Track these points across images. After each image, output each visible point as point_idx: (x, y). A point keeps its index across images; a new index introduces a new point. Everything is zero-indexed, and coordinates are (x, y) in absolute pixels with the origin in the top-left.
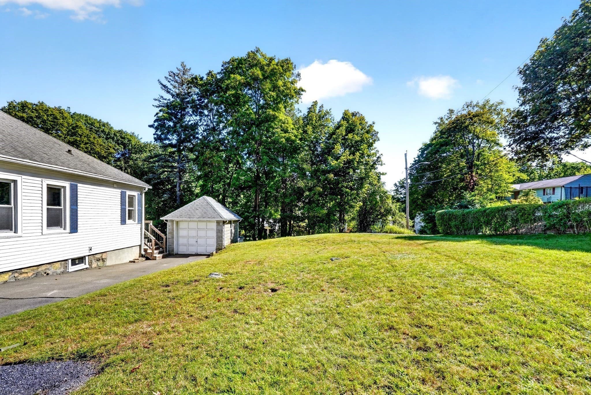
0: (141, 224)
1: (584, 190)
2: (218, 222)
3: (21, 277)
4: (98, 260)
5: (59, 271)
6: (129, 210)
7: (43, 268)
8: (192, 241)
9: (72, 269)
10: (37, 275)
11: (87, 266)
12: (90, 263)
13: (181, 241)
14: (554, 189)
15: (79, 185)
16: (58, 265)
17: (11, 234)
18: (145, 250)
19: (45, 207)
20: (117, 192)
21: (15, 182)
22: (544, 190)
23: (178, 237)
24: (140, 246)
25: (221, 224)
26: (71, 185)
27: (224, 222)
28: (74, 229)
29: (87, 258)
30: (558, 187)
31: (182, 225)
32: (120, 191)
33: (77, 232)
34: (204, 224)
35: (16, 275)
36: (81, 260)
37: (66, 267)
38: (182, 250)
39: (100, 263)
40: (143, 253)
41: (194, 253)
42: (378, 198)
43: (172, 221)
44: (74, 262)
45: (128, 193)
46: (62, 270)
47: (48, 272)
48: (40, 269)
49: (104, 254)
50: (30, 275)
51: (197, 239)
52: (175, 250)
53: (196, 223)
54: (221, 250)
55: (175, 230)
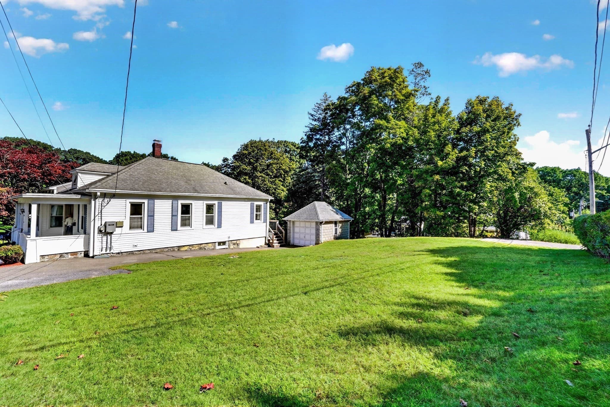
0: (266, 223)
2: (317, 223)
3: (193, 249)
4: (234, 244)
5: (211, 248)
6: (256, 214)
7: (204, 245)
8: (302, 236)
9: (218, 247)
10: (200, 248)
11: (227, 247)
12: (229, 246)
13: (296, 236)
15: (223, 202)
16: (210, 245)
17: (189, 228)
18: (269, 240)
19: (205, 214)
20: (249, 203)
21: (191, 204)
23: (294, 232)
24: (266, 237)
25: (319, 224)
26: (218, 203)
27: (321, 223)
28: (219, 226)
29: (227, 242)
31: (297, 224)
32: (250, 203)
33: (221, 227)
34: (309, 223)
35: (191, 247)
36: (224, 243)
37: (215, 246)
38: (296, 242)
39: (236, 246)
40: (267, 242)
41: (303, 245)
43: (290, 221)
44: (220, 244)
45: (256, 203)
46: (213, 247)
47: (205, 248)
48: (202, 246)
49: (238, 241)
50: (197, 248)
51: (305, 235)
52: (291, 242)
53: (304, 223)
54: (319, 244)
55: (291, 227)
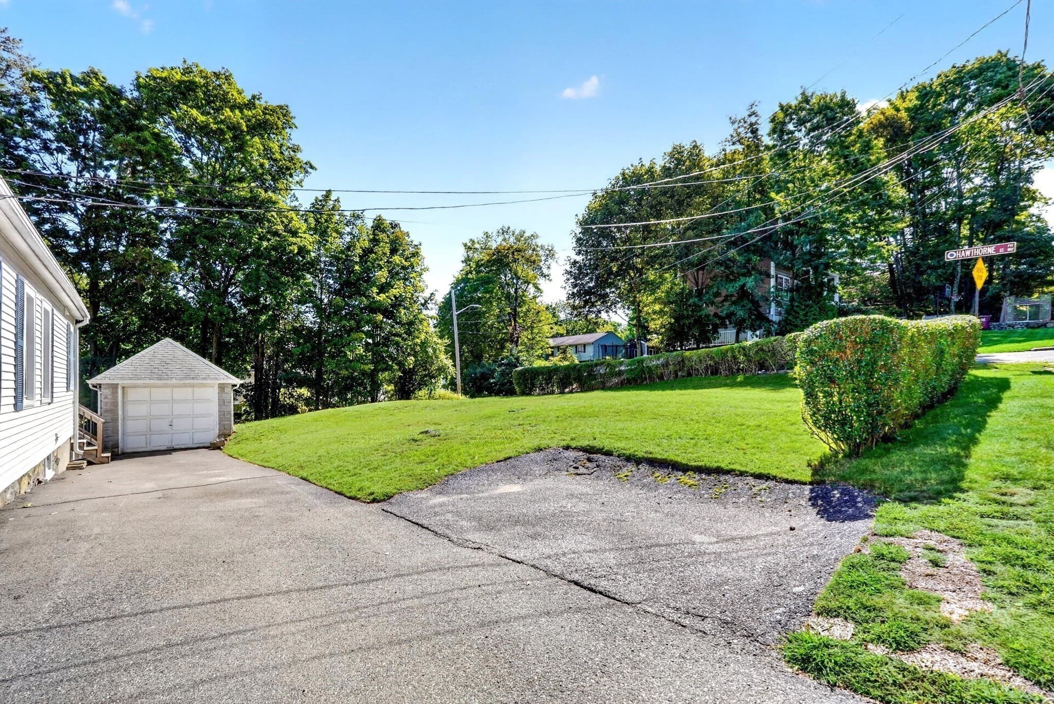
0: (74, 391)
1: (609, 349)
8: (160, 425)
13: (131, 426)
14: (585, 346)
22: (576, 346)
23: (124, 418)
25: (228, 389)
30: (589, 344)
31: (134, 395)
34: (189, 390)
38: (134, 444)
40: (79, 451)
41: (165, 448)
42: (430, 350)
43: (114, 387)
51: (170, 420)
52: (120, 445)
53: (168, 390)
54: (230, 435)
55: (120, 404)
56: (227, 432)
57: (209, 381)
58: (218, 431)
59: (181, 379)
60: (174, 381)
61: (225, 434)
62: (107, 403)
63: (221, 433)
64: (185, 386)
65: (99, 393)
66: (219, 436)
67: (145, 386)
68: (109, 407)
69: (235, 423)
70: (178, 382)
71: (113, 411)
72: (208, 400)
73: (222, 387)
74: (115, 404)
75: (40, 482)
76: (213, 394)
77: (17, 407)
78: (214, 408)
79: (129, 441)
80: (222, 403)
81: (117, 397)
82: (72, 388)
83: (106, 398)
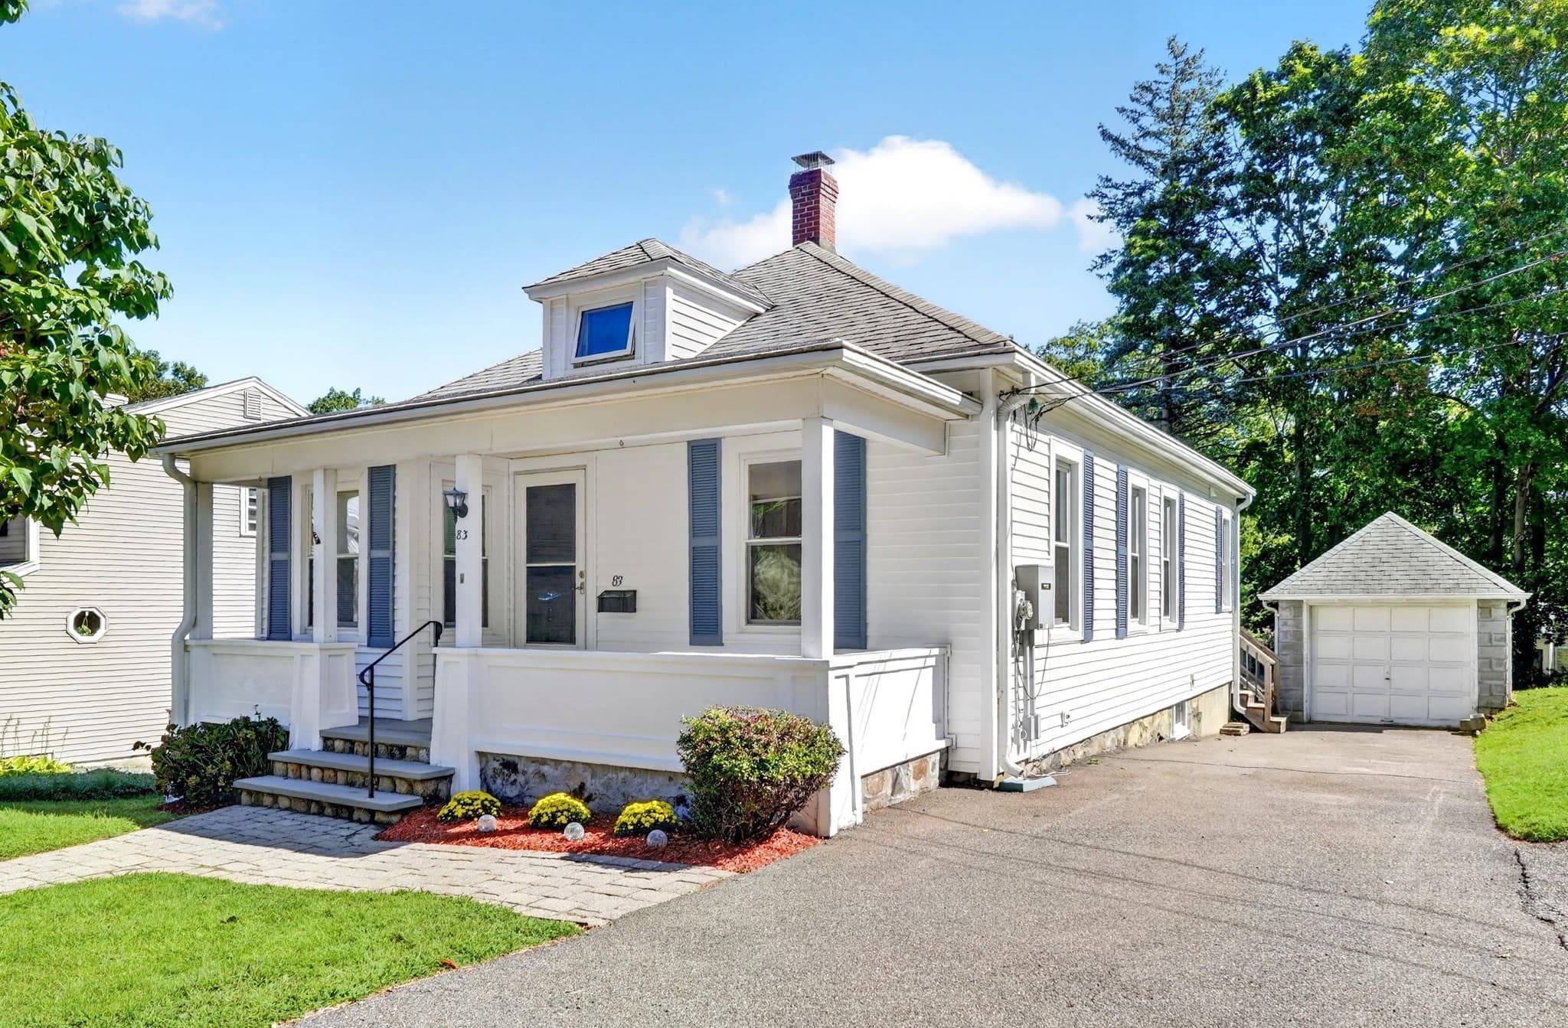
0: (1234, 612)
4: (1195, 715)
7: (1157, 719)
8: (1369, 676)
9: (1176, 732)
10: (1154, 737)
11: (1187, 730)
12: (1189, 723)
13: (1328, 676)
16: (1166, 717)
18: (1244, 700)
20: (1214, 511)
23: (1312, 660)
24: (1231, 685)
25: (1499, 612)
27: (1510, 607)
29: (1186, 705)
31: (1330, 620)
32: (1215, 506)
38: (1330, 708)
39: (1196, 727)
40: (1240, 707)
41: (1377, 721)
43: (1297, 605)
45: (1224, 513)
47: (1161, 732)
48: (1155, 723)
51: (1387, 670)
52: (1306, 705)
53: (1384, 613)
54: (1502, 709)
55: (1305, 636)
56: (1497, 702)
57: (1457, 596)
58: (1476, 697)
59: (1405, 591)
60: (1391, 596)
61: (1491, 707)
62: (1287, 632)
63: (1483, 703)
64: (1411, 604)
65: (1277, 615)
66: (1479, 709)
67: (1345, 604)
68: (1289, 639)
69: (1517, 686)
70: (1400, 596)
71: (1296, 646)
72: (1458, 635)
73: (1485, 607)
74: (1298, 635)
75: (1161, 738)
76: (1468, 620)
77: (1121, 630)
78: (1470, 651)
79: (1320, 704)
80: (1487, 641)
81: (1301, 623)
82: (1227, 606)
83: (1285, 624)
